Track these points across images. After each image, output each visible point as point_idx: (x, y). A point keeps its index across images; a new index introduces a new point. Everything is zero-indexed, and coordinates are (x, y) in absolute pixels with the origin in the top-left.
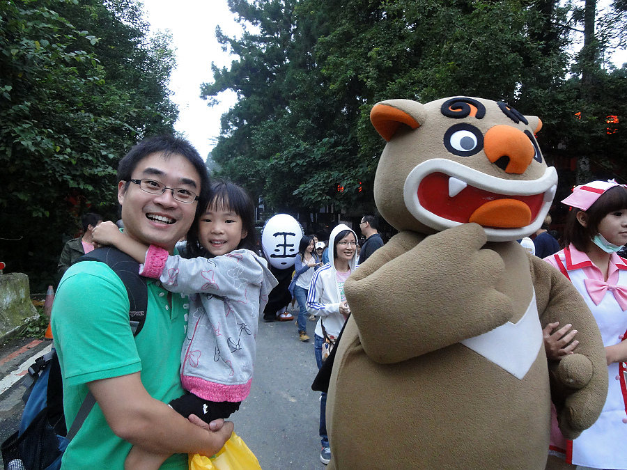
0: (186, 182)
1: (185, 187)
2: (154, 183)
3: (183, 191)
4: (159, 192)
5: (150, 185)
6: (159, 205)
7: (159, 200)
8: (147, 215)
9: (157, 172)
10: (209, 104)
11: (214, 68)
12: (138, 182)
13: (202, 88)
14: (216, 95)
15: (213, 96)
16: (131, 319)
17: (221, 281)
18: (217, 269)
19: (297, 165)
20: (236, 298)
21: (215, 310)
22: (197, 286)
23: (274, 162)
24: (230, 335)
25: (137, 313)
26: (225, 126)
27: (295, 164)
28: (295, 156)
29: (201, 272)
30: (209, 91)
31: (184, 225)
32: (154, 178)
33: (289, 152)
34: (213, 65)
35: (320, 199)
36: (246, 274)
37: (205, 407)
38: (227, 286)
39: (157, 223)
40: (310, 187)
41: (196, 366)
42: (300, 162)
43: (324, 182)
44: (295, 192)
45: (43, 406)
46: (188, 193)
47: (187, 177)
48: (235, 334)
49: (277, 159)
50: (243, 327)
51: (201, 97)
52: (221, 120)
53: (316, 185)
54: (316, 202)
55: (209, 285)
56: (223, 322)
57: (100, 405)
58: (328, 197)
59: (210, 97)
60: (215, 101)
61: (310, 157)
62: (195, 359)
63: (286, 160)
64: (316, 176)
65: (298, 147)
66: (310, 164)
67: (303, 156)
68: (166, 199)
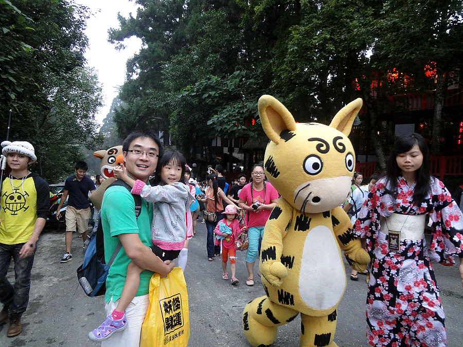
0: (152, 149)
1: (152, 151)
2: (138, 151)
3: (151, 153)
4: (141, 154)
5: (137, 152)
6: (141, 160)
7: (141, 158)
8: (137, 165)
9: (139, 146)
10: (117, 48)
11: (120, 18)
12: (132, 151)
13: (109, 33)
14: (122, 40)
15: (120, 42)
16: (136, 209)
17: (169, 197)
18: (167, 191)
19: (210, 96)
20: (175, 204)
21: (165, 209)
22: (158, 199)
23: (185, 93)
24: (173, 220)
25: (138, 207)
26: (130, 69)
27: (207, 95)
28: (206, 89)
29: (160, 192)
30: (116, 36)
31: (153, 169)
32: (138, 149)
33: (201, 84)
34: (119, 15)
35: (235, 128)
36: (180, 194)
37: (164, 253)
38: (171, 199)
39: (141, 168)
40: (225, 116)
41: (157, 235)
42: (212, 93)
43: (238, 113)
44: (209, 123)
45: (95, 252)
46: (153, 154)
47: (152, 147)
48: (175, 220)
49: (188, 91)
50: (178, 217)
51: (109, 41)
52: (127, 64)
53: (230, 115)
54: (232, 131)
55: (164, 198)
56: (169, 214)
57: (124, 248)
58: (243, 127)
59: (117, 42)
60: (121, 46)
61: (220, 90)
62: (156, 233)
63: (197, 92)
64: (229, 108)
65: (209, 79)
66: (221, 95)
67: (213, 88)
68: (144, 157)
